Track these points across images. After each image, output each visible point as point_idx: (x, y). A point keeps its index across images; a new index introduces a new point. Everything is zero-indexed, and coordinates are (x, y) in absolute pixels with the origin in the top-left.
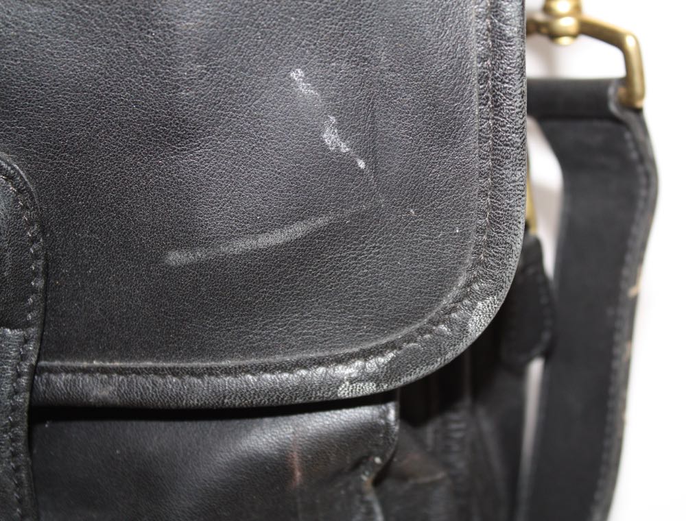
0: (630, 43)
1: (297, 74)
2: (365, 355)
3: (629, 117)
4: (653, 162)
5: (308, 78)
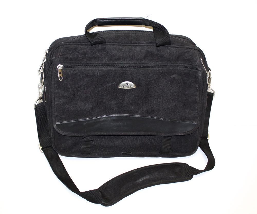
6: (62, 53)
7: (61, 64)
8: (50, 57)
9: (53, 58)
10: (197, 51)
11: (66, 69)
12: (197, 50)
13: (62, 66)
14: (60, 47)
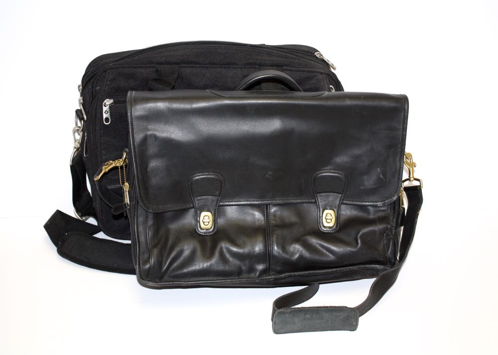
0: (421, 181)
2: (381, 202)
6: (110, 81)
7: (110, 98)
8: (93, 87)
9: (98, 88)
10: (326, 76)
11: (119, 105)
12: (325, 74)
13: (112, 101)
14: (108, 71)
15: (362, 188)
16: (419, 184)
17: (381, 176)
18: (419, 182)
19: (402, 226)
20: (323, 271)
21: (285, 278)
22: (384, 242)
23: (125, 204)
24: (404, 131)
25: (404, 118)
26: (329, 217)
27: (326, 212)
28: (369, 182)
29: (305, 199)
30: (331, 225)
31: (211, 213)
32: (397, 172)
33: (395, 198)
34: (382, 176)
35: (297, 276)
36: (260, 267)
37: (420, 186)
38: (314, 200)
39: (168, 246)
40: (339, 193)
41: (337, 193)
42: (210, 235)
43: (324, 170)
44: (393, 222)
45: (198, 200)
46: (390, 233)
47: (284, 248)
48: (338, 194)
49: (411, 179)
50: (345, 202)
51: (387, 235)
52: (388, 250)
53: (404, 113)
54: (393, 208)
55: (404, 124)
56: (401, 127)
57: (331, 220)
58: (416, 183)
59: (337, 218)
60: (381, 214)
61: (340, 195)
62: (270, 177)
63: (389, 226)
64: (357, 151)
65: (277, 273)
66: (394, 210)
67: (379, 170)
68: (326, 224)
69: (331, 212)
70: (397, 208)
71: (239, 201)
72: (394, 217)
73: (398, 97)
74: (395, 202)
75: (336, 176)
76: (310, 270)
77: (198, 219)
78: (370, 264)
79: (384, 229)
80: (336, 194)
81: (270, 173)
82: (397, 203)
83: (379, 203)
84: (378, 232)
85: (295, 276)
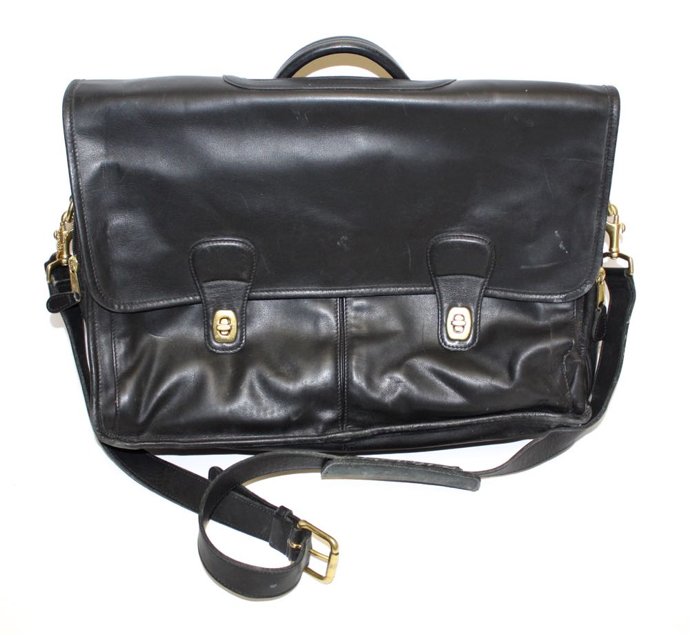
0: (630, 260)
1: (556, 232)
2: (560, 294)
3: (629, 278)
4: (634, 290)
5: (559, 233)
15: (523, 267)
16: (627, 266)
17: (561, 246)
18: (627, 262)
19: (600, 340)
20: (444, 424)
21: (373, 436)
22: (562, 370)
23: (72, 295)
24: (608, 160)
25: (610, 133)
26: (459, 322)
27: (454, 311)
28: (537, 256)
29: (414, 286)
30: (463, 336)
31: (234, 311)
32: (593, 239)
33: (587, 289)
34: (564, 245)
35: (396, 432)
36: (328, 415)
37: (629, 269)
38: (431, 288)
39: (153, 375)
40: (480, 277)
41: (476, 276)
42: (231, 354)
43: (452, 231)
44: (583, 331)
45: (211, 287)
46: (575, 354)
47: (369, 380)
48: (478, 279)
49: (615, 255)
50: (490, 292)
51: (569, 357)
52: (571, 385)
53: (611, 124)
54: (583, 305)
55: (609, 146)
56: (604, 152)
57: (463, 327)
58: (622, 264)
59: (475, 325)
60: (559, 317)
61: (482, 280)
62: (345, 245)
63: (573, 341)
64: (514, 197)
65: (358, 426)
66: (585, 309)
67: (557, 235)
68: (453, 335)
69: (465, 311)
70: (590, 304)
71: (288, 290)
72: (584, 323)
73: (599, 90)
74: (586, 295)
75: (473, 244)
76: (420, 422)
77: (211, 323)
78: (535, 411)
79: (564, 345)
80: (473, 278)
81: (345, 238)
82: (591, 296)
83: (557, 297)
84: (551, 352)
85: (391, 432)
